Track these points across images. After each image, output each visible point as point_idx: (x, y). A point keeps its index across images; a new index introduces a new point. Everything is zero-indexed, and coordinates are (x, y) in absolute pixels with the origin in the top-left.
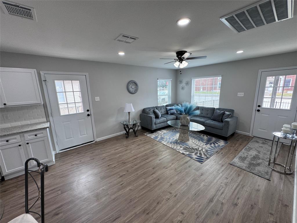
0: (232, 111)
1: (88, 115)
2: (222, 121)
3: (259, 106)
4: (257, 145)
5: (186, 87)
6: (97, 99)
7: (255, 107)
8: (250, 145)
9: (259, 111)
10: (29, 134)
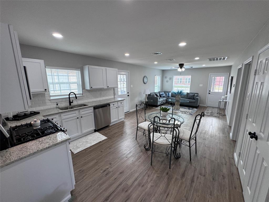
0: (198, 94)
1: (128, 96)
2: (194, 99)
3: (210, 91)
4: (210, 109)
5: (169, 81)
7: (208, 92)
8: (207, 109)
9: (209, 93)
10: (119, 102)
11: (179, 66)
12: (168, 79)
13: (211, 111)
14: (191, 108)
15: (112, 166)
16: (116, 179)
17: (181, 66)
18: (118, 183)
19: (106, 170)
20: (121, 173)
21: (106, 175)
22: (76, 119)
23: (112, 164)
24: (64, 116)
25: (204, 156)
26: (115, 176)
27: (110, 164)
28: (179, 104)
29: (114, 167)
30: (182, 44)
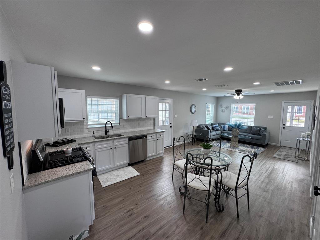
0: (266, 128)
1: (171, 127)
2: (259, 135)
3: (284, 125)
4: (286, 150)
5: (225, 110)
6: (176, 116)
7: (281, 126)
8: (281, 150)
9: (284, 128)
10: (158, 134)
11: (236, 92)
12: (224, 108)
13: (285, 153)
14: (255, 147)
15: (138, 207)
16: (139, 222)
17: (238, 92)
18: (140, 227)
19: (130, 211)
20: (145, 217)
21: (129, 216)
22: (109, 149)
23: (138, 205)
24: (98, 145)
25: (260, 214)
26: (138, 220)
27: (136, 204)
28: (237, 140)
29: (139, 209)
30: (228, 69)
